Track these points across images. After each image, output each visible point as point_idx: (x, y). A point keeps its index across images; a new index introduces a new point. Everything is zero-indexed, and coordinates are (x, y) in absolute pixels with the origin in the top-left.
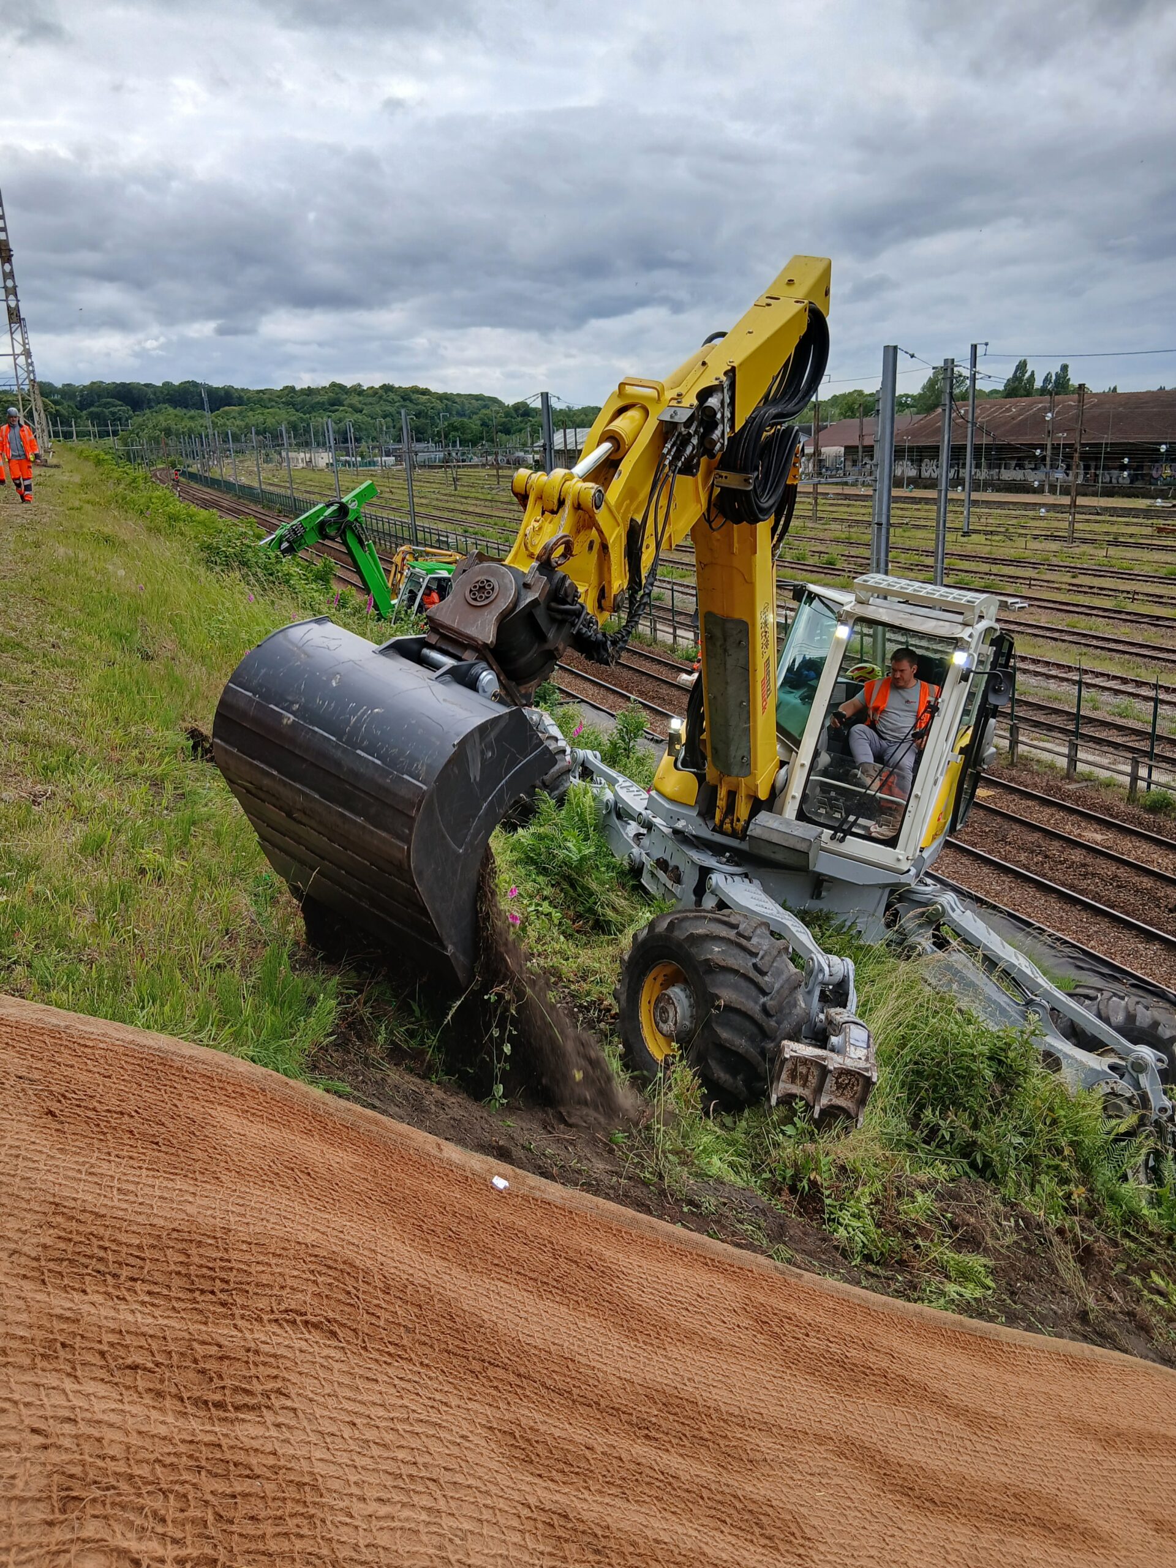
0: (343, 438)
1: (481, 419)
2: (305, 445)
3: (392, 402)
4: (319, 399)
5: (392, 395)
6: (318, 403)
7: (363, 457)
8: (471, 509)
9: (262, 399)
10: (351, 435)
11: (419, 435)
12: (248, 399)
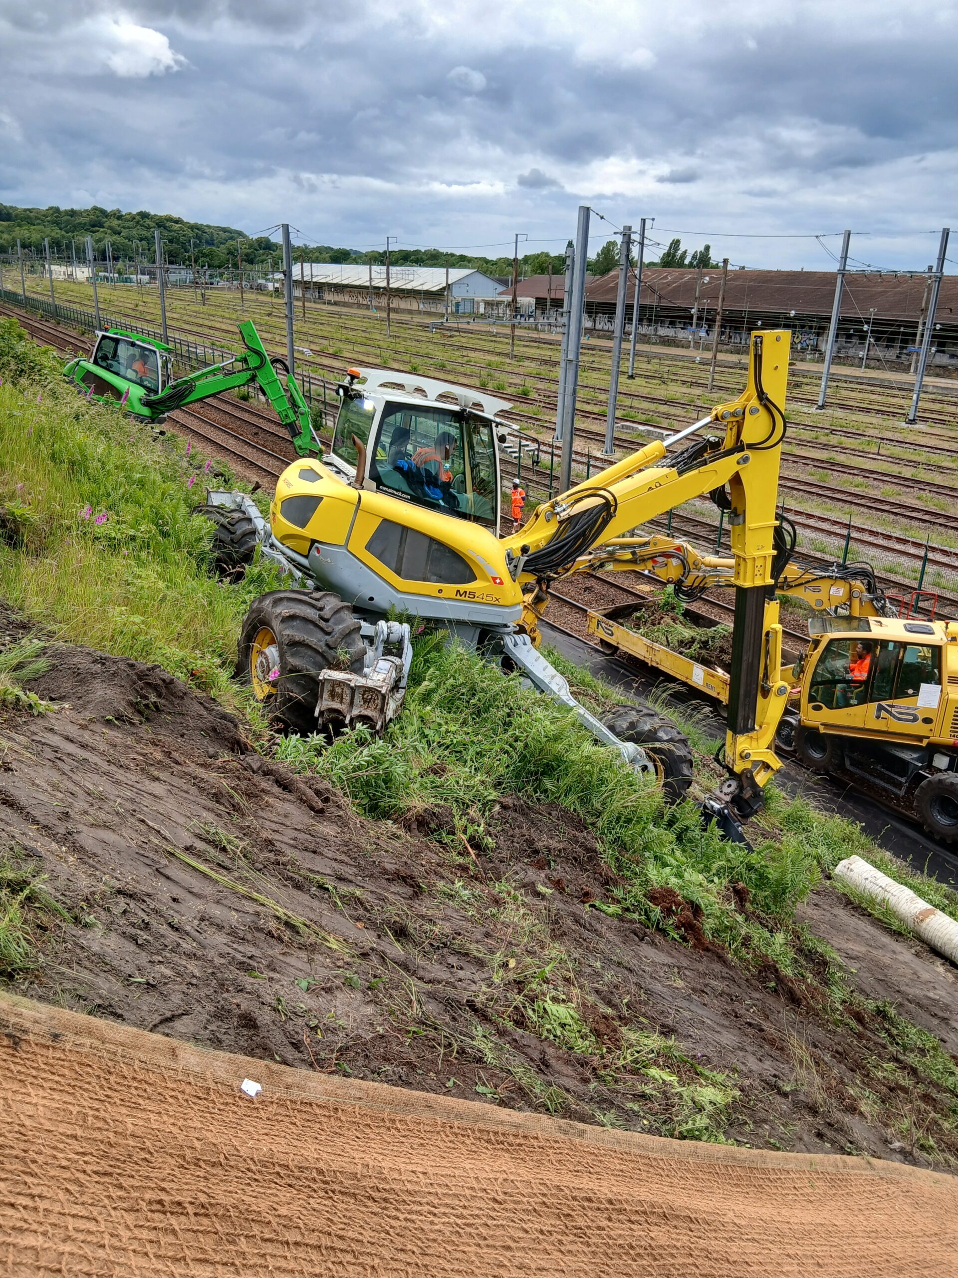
0: (101, 256)
1: (228, 249)
2: (67, 260)
3: (148, 228)
4: (82, 220)
5: (148, 222)
6: (80, 224)
7: (120, 274)
8: (218, 325)
9: (29, 218)
10: (109, 253)
11: (173, 258)
12: (16, 216)
